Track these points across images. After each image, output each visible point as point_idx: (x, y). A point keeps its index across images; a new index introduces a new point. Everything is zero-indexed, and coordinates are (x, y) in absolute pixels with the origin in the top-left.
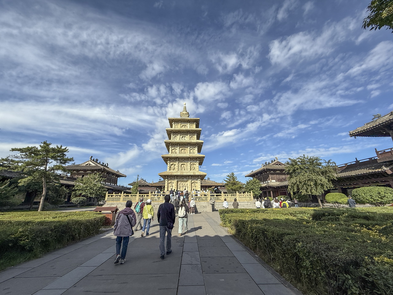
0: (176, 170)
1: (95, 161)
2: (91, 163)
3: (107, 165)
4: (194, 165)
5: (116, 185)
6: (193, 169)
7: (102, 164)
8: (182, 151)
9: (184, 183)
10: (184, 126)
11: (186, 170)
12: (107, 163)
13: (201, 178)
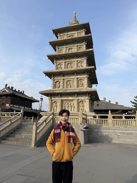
0: (61, 87)
1: (10, 88)
2: (6, 90)
3: (22, 92)
4: (82, 81)
5: (30, 109)
6: (81, 85)
7: (18, 91)
8: (69, 66)
9: (70, 103)
10: (71, 36)
11: (72, 87)
12: (23, 91)
13: (90, 96)
